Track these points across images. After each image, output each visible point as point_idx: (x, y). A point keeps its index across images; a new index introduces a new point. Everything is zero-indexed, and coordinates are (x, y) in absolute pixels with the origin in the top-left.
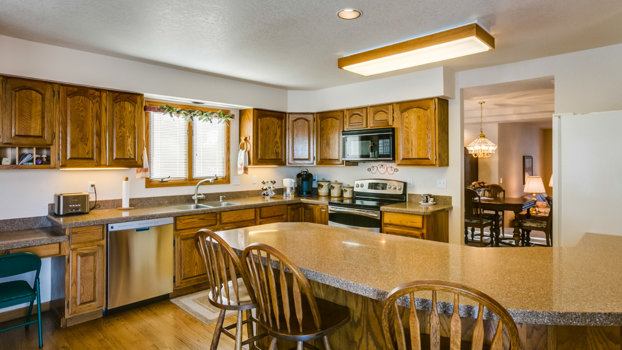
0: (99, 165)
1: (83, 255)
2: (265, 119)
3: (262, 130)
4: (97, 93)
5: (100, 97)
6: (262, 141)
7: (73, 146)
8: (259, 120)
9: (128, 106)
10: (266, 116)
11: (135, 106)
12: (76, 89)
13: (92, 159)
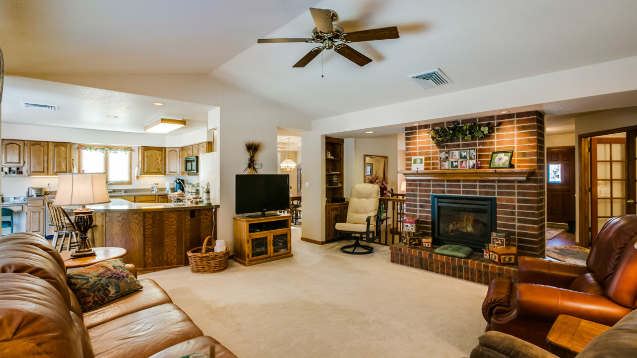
0: (48, 174)
1: (34, 212)
2: (149, 151)
3: (147, 157)
4: (46, 143)
5: (48, 145)
6: (147, 162)
7: (34, 167)
8: (145, 152)
9: (63, 148)
10: (150, 149)
11: (66, 148)
12: (35, 142)
13: (44, 172)
